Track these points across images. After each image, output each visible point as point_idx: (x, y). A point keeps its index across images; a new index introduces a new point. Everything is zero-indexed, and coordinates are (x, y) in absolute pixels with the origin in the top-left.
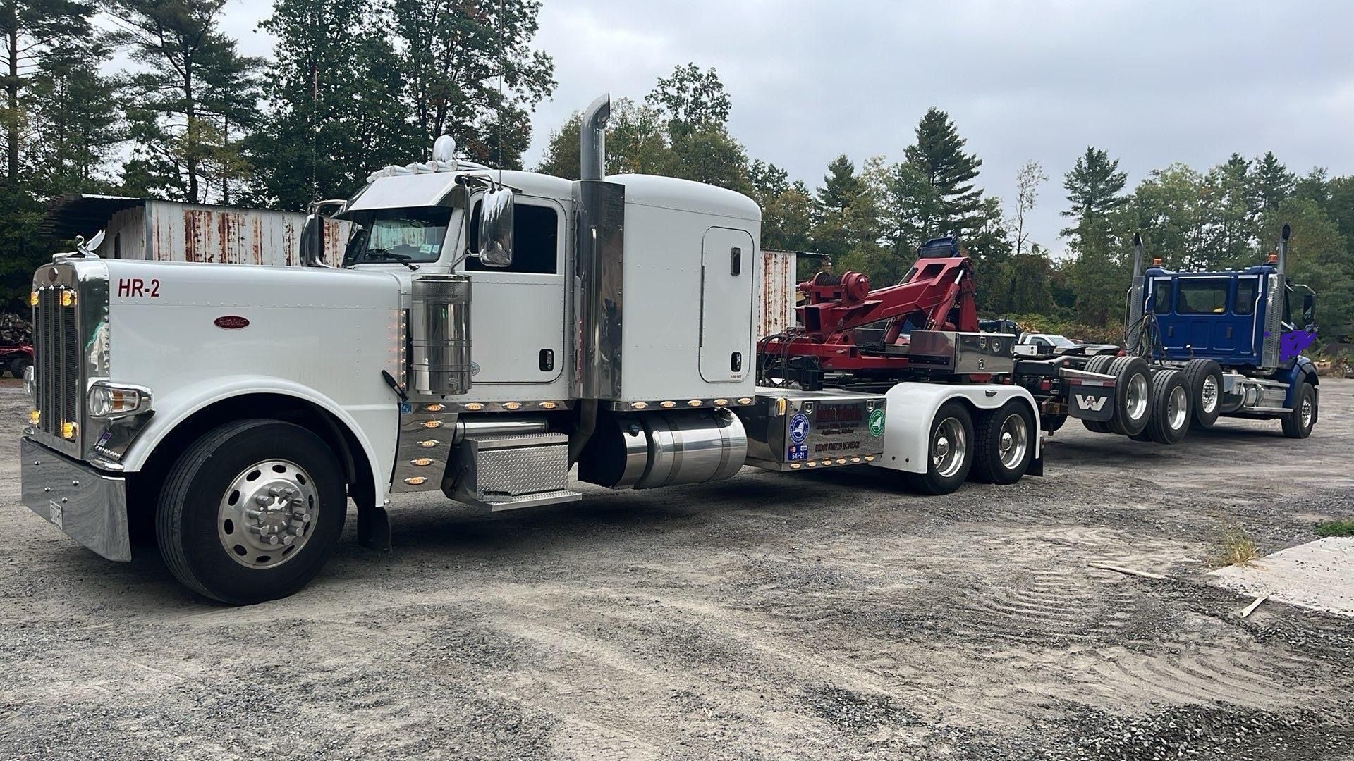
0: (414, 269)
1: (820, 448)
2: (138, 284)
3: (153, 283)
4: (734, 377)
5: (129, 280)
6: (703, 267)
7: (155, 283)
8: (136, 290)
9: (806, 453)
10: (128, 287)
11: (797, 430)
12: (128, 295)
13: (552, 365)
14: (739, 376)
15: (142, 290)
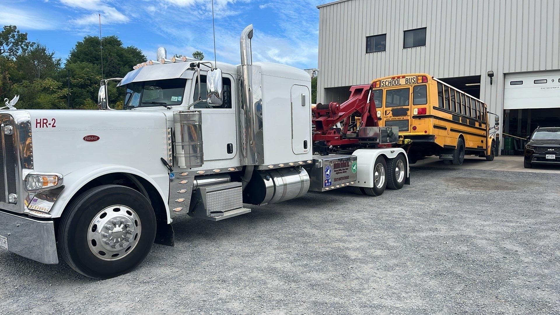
0: (169, 108)
1: (336, 180)
2: (45, 121)
3: (52, 120)
4: (305, 151)
5: (41, 119)
6: (292, 103)
7: (54, 120)
8: (45, 125)
9: (331, 182)
10: (40, 123)
11: (327, 173)
12: (40, 127)
13: (232, 151)
14: (307, 151)
15: (47, 124)
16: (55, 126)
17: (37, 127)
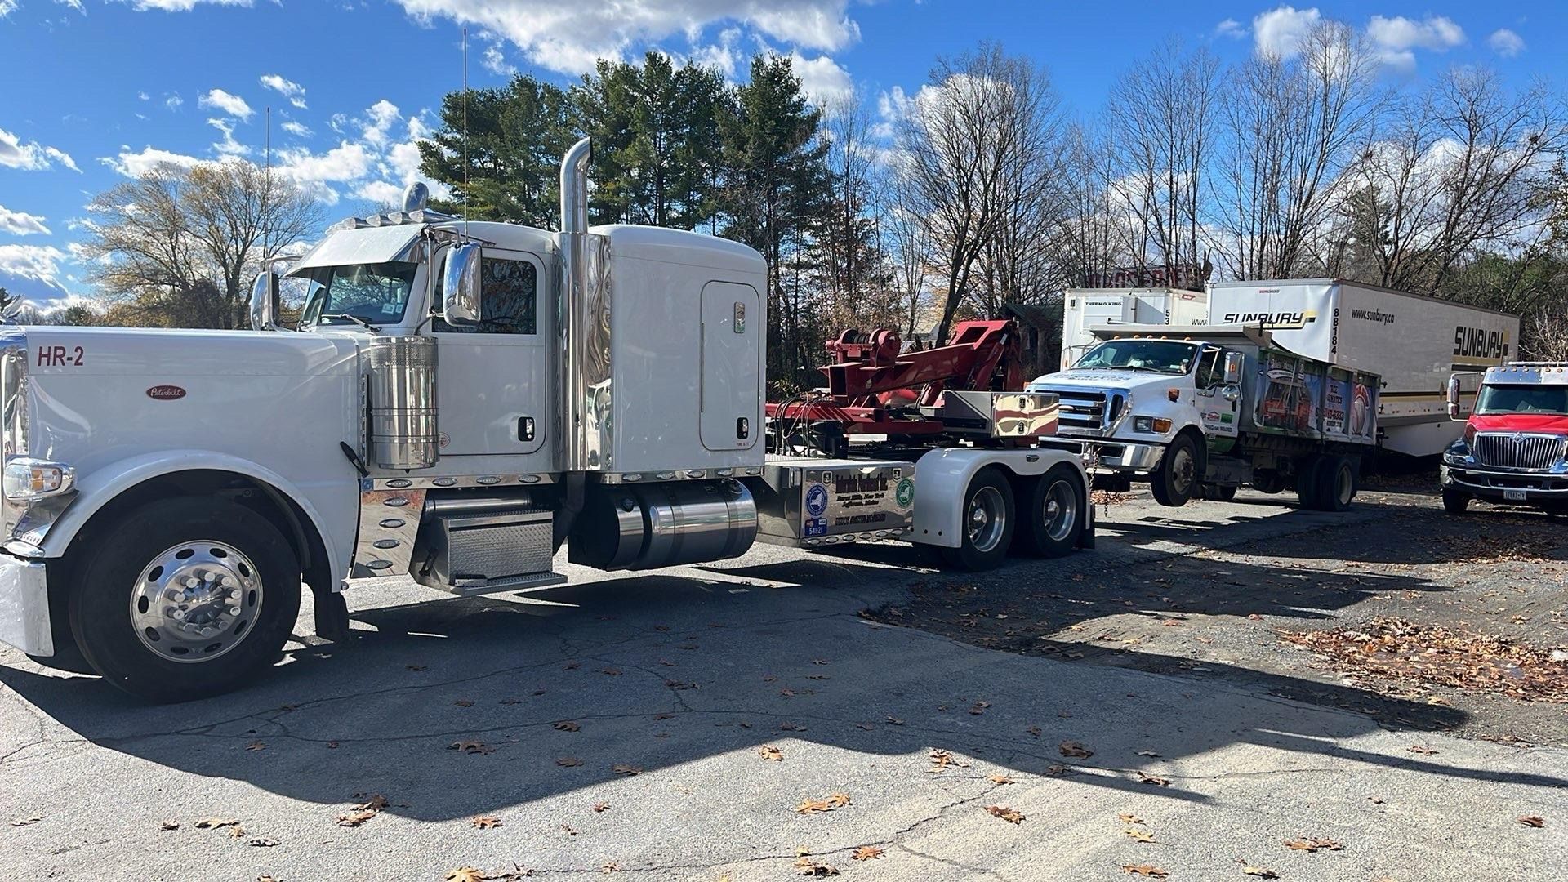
0: (377, 331)
1: (840, 522)
2: (60, 352)
3: (76, 350)
4: (740, 444)
5: (50, 348)
6: (702, 325)
7: (79, 350)
9: (825, 527)
10: (48, 356)
11: (814, 503)
12: (48, 364)
13: (533, 434)
14: (745, 444)
15: (64, 358)
16: (81, 364)
17: (39, 365)
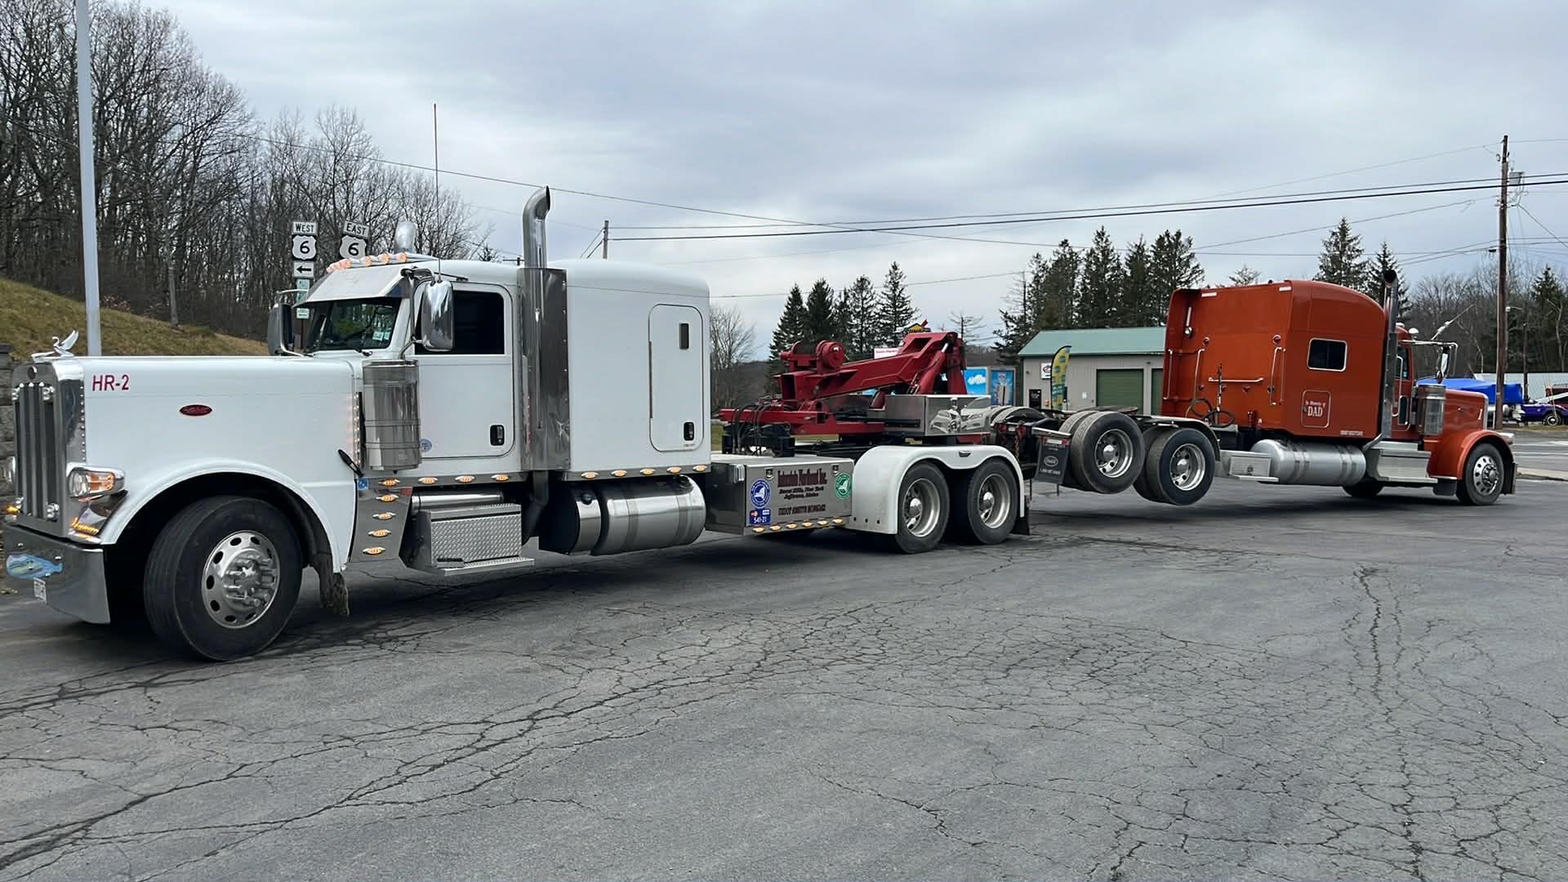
0: (367, 355)
1: (783, 511)
2: (110, 380)
4: (687, 445)
5: (101, 377)
6: (650, 343)
7: (125, 378)
8: (108, 385)
9: (768, 517)
10: (100, 383)
11: (757, 495)
13: (503, 439)
14: (692, 445)
15: (114, 384)
16: (127, 389)
17: (94, 390)
